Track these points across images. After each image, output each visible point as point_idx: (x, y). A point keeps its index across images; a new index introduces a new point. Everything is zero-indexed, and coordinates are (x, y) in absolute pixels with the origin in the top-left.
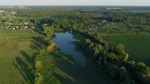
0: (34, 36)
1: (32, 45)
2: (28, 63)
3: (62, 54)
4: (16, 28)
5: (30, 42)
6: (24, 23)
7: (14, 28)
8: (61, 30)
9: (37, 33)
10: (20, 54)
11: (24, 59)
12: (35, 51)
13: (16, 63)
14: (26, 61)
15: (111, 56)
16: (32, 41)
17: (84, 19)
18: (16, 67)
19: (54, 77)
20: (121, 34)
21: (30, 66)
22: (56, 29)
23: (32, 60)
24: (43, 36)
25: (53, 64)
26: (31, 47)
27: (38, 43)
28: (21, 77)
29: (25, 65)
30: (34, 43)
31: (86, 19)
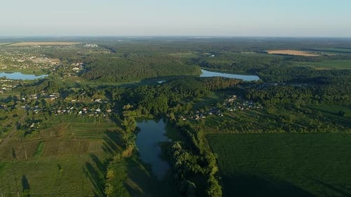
0: (109, 129)
1: (106, 145)
2: (99, 172)
3: (140, 161)
4: (83, 112)
5: (103, 141)
6: (94, 100)
7: (80, 112)
8: (151, 116)
9: (114, 123)
10: (91, 159)
11: (94, 165)
12: (108, 156)
13: (86, 170)
14: (97, 169)
15: (193, 169)
16: (105, 139)
17: (197, 92)
18: (87, 175)
19: (124, 188)
20: (238, 132)
21: (102, 176)
22: (144, 116)
23: (104, 168)
24: (121, 129)
25: (126, 175)
26: (105, 150)
27: (113, 142)
28: (92, 186)
29: (96, 173)
30: (108, 143)
31: (201, 92)
